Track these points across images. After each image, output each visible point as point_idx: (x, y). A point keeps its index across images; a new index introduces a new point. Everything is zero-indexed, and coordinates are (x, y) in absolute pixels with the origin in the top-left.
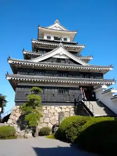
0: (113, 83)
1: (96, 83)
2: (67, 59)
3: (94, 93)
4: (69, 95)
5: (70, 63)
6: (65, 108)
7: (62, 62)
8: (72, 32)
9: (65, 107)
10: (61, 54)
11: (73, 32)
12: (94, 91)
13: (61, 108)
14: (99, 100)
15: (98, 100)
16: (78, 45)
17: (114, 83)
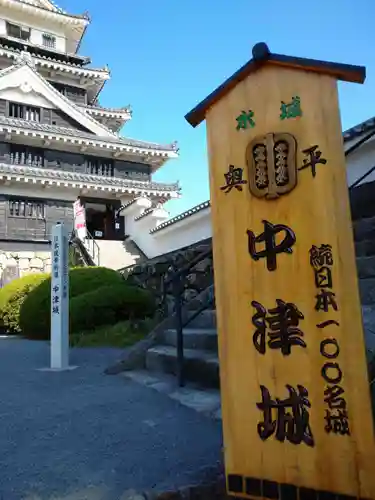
0: (173, 194)
1: (127, 191)
2: (45, 108)
3: (122, 220)
4: (45, 221)
5: (54, 123)
6: (30, 259)
7: (30, 118)
8: (72, 19)
9: (31, 254)
10: (26, 89)
11: (76, 21)
12: (121, 214)
13: (16, 258)
14: (131, 238)
15: (128, 236)
16: (87, 66)
17: (176, 195)
